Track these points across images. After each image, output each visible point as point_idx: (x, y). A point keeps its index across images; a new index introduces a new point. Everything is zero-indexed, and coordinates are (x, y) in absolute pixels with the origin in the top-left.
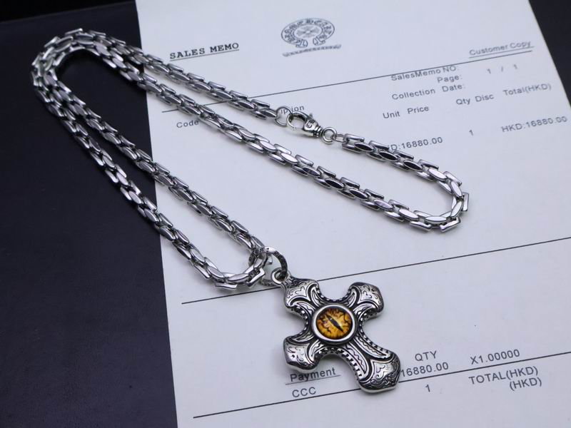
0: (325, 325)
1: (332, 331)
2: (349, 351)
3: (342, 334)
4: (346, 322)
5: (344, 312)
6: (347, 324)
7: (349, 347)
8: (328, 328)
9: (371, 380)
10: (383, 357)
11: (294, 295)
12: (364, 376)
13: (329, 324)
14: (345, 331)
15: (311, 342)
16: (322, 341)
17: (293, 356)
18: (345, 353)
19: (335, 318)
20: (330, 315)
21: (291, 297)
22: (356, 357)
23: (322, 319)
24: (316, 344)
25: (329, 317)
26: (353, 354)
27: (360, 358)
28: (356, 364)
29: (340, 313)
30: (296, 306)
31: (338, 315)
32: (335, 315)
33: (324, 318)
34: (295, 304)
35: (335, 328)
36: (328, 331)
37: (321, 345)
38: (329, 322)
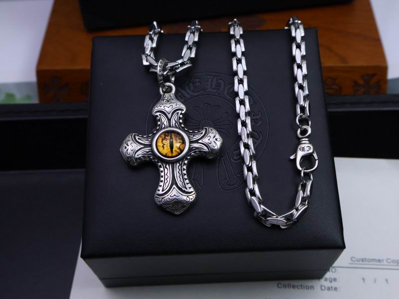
0: (164, 141)
1: (165, 148)
2: (166, 169)
3: (170, 155)
4: (179, 148)
5: (184, 142)
6: (178, 151)
7: (167, 166)
8: (164, 145)
9: (162, 198)
10: (184, 189)
11: (162, 108)
12: (161, 192)
13: (167, 143)
14: (174, 154)
15: (146, 146)
16: (152, 151)
17: (126, 147)
18: (162, 169)
19: (174, 141)
20: (173, 137)
21: (159, 108)
22: (166, 177)
23: (165, 136)
24: (147, 149)
25: (171, 138)
26: (166, 173)
27: (168, 179)
28: (162, 181)
29: (181, 141)
30: (157, 116)
31: (179, 141)
32: (176, 140)
33: (168, 136)
34: (158, 114)
35: (169, 147)
36: (163, 147)
37: (150, 153)
38: (168, 141)
